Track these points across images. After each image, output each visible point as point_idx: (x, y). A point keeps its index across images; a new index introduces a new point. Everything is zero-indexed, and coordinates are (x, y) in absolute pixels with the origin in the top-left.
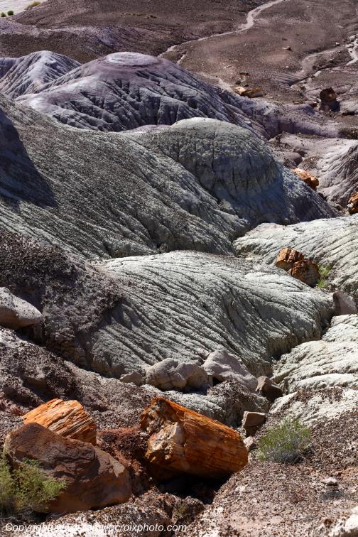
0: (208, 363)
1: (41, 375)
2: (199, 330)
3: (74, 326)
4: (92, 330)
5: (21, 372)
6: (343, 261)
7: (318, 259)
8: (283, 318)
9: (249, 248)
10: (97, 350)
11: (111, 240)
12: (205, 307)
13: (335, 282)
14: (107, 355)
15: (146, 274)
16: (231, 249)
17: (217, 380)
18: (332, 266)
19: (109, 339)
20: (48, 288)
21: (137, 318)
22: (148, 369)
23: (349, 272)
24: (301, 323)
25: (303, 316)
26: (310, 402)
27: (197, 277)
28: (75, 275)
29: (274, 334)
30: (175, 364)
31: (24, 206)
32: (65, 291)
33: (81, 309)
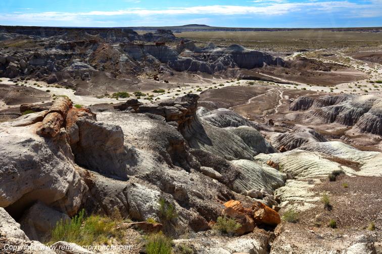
0: (262, 191)
1: (226, 193)
2: (257, 182)
3: (229, 179)
4: (233, 180)
5: (221, 191)
6: (286, 165)
7: (278, 164)
8: (275, 179)
9: (258, 159)
10: (235, 186)
11: (226, 155)
12: (258, 175)
13: (284, 170)
14: (237, 187)
15: (244, 166)
16: (254, 159)
17: (264, 196)
18: (282, 166)
19: (237, 183)
20: (222, 169)
21: (243, 178)
22: (248, 192)
23: (288, 168)
24: (280, 181)
25: (280, 179)
26: (294, 205)
27: (255, 167)
28: (229, 165)
29: (273, 184)
30: (255, 191)
31: (206, 146)
32: (226, 170)
33: (230, 175)
